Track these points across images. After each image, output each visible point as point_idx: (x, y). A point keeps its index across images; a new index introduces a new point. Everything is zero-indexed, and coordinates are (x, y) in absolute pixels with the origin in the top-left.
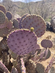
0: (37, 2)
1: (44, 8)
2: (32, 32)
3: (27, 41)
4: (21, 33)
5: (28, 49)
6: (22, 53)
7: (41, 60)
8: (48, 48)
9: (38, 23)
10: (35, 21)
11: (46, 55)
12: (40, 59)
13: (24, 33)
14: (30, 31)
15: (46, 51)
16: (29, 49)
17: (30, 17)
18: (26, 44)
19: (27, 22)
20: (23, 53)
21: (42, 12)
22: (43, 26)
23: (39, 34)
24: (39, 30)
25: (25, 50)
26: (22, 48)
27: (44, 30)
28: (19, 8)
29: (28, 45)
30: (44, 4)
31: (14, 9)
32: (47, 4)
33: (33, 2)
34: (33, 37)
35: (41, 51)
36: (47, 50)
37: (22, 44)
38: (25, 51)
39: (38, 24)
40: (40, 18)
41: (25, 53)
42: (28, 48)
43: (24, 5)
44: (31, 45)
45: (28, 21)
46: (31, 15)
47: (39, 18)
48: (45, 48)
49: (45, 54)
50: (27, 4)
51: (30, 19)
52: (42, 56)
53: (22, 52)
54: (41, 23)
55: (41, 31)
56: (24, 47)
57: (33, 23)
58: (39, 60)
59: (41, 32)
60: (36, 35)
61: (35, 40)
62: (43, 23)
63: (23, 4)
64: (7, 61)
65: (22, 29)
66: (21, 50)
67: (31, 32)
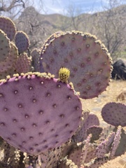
0: (96, 14)
1: (112, 27)
2: (65, 83)
3: (49, 111)
4: (27, 84)
5: (53, 136)
6: (35, 148)
7: (101, 162)
8: (120, 127)
9: (86, 55)
10: (79, 51)
11: (115, 148)
12: (98, 159)
13: (37, 87)
14: (56, 80)
15: (113, 137)
16: (56, 136)
17: (63, 40)
18: (48, 122)
19: (55, 53)
20: (40, 147)
21: (107, 35)
22: (103, 64)
23: (90, 88)
24: (91, 76)
25: (44, 138)
26: (33, 132)
27: (107, 78)
28: (54, 27)
29: (52, 124)
30: (111, 18)
31: (42, 30)
32: (120, 18)
33: (87, 14)
34: (68, 97)
35: (103, 132)
36: (118, 133)
37: (32, 120)
38: (45, 141)
39: (88, 60)
40: (92, 41)
41: (46, 147)
42: (54, 133)
43: (65, 22)
44: (63, 125)
45: (58, 50)
46: (68, 34)
47: (88, 42)
48: (113, 127)
49: (111, 146)
50: (73, 19)
51: (63, 44)
52: (103, 150)
53: (37, 145)
54: (96, 55)
55: (98, 79)
56: (42, 130)
57: (71, 55)
58: (93, 161)
59: (98, 84)
60: (78, 93)
61: (76, 108)
62: (101, 57)
63: (64, 19)
64: (15, 154)
65: (31, 74)
66: (31, 137)
67: (60, 82)
